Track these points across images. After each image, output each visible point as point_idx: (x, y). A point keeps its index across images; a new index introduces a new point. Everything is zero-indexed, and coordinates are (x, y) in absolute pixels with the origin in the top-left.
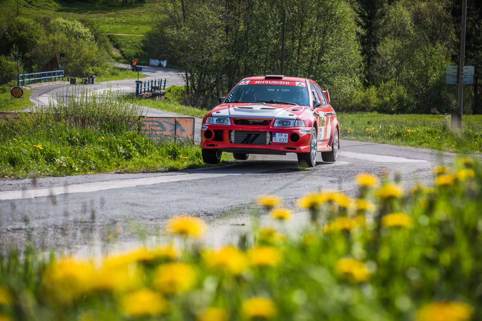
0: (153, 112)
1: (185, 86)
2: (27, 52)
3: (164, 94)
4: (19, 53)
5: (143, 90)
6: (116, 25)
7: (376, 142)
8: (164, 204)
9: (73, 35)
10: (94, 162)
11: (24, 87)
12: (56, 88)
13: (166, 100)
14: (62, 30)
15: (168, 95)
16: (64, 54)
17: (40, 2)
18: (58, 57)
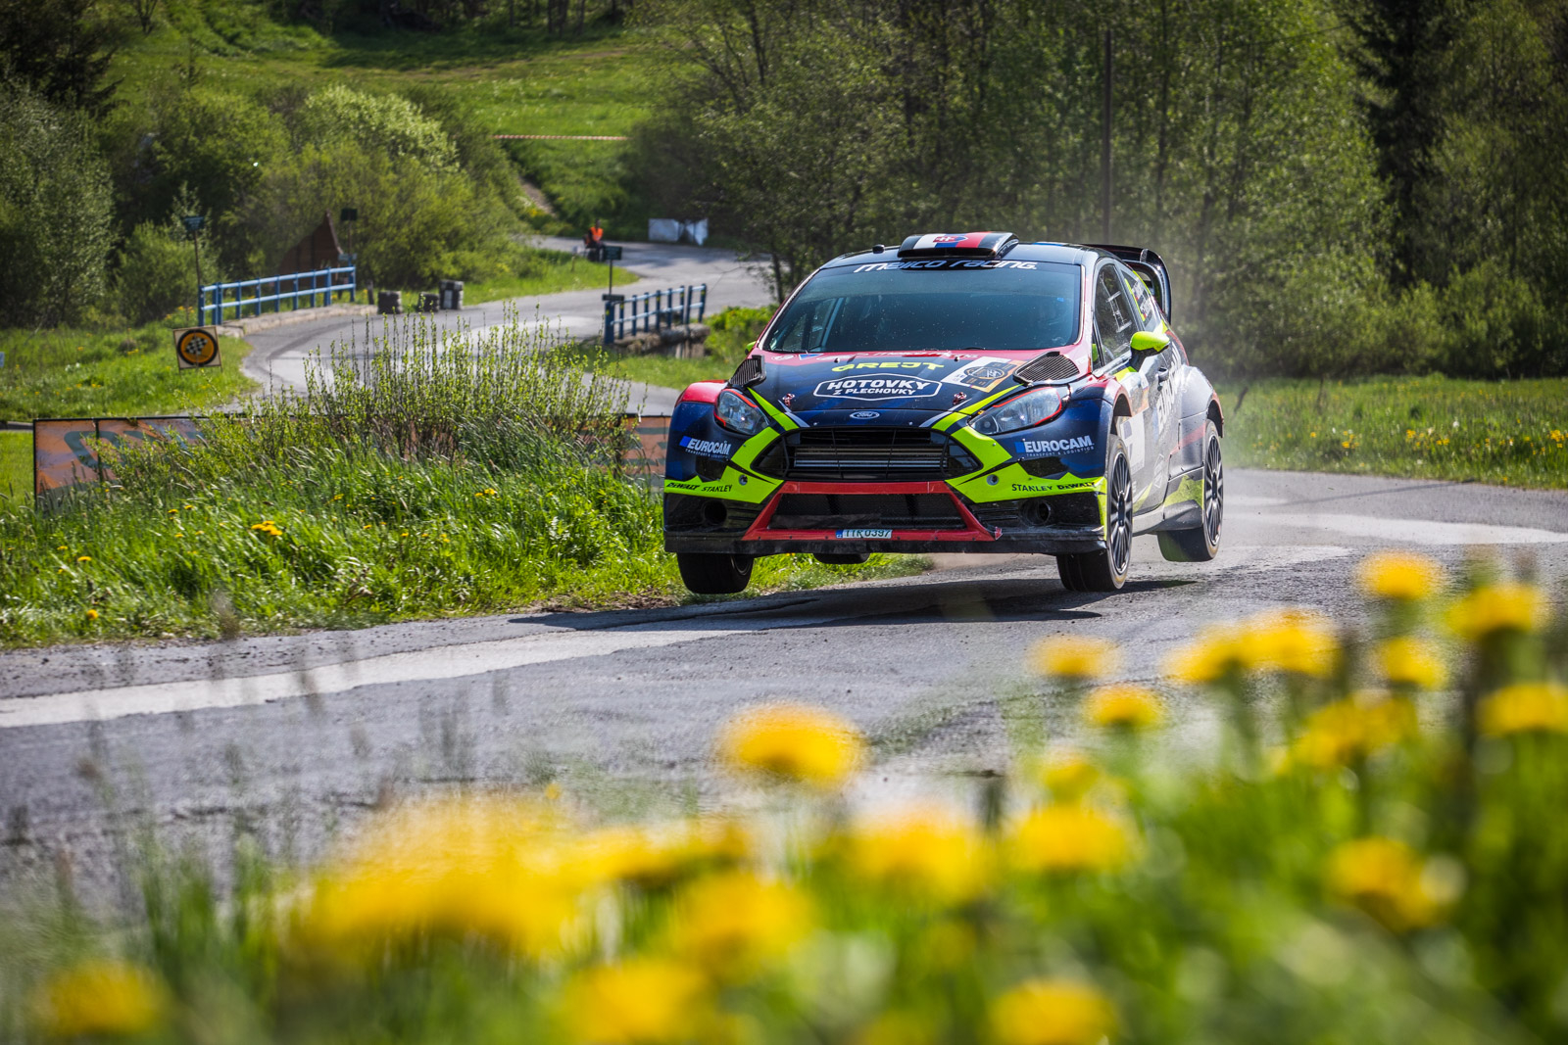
1: (770, 307)
2: (228, 209)
3: (700, 338)
4: (202, 213)
5: (628, 326)
6: (530, 104)
7: (1440, 478)
9: (386, 144)
10: (468, 577)
11: (220, 329)
12: (331, 328)
13: (708, 358)
14: (346, 129)
15: (713, 340)
16: (355, 211)
17: (267, 34)
18: (334, 220)
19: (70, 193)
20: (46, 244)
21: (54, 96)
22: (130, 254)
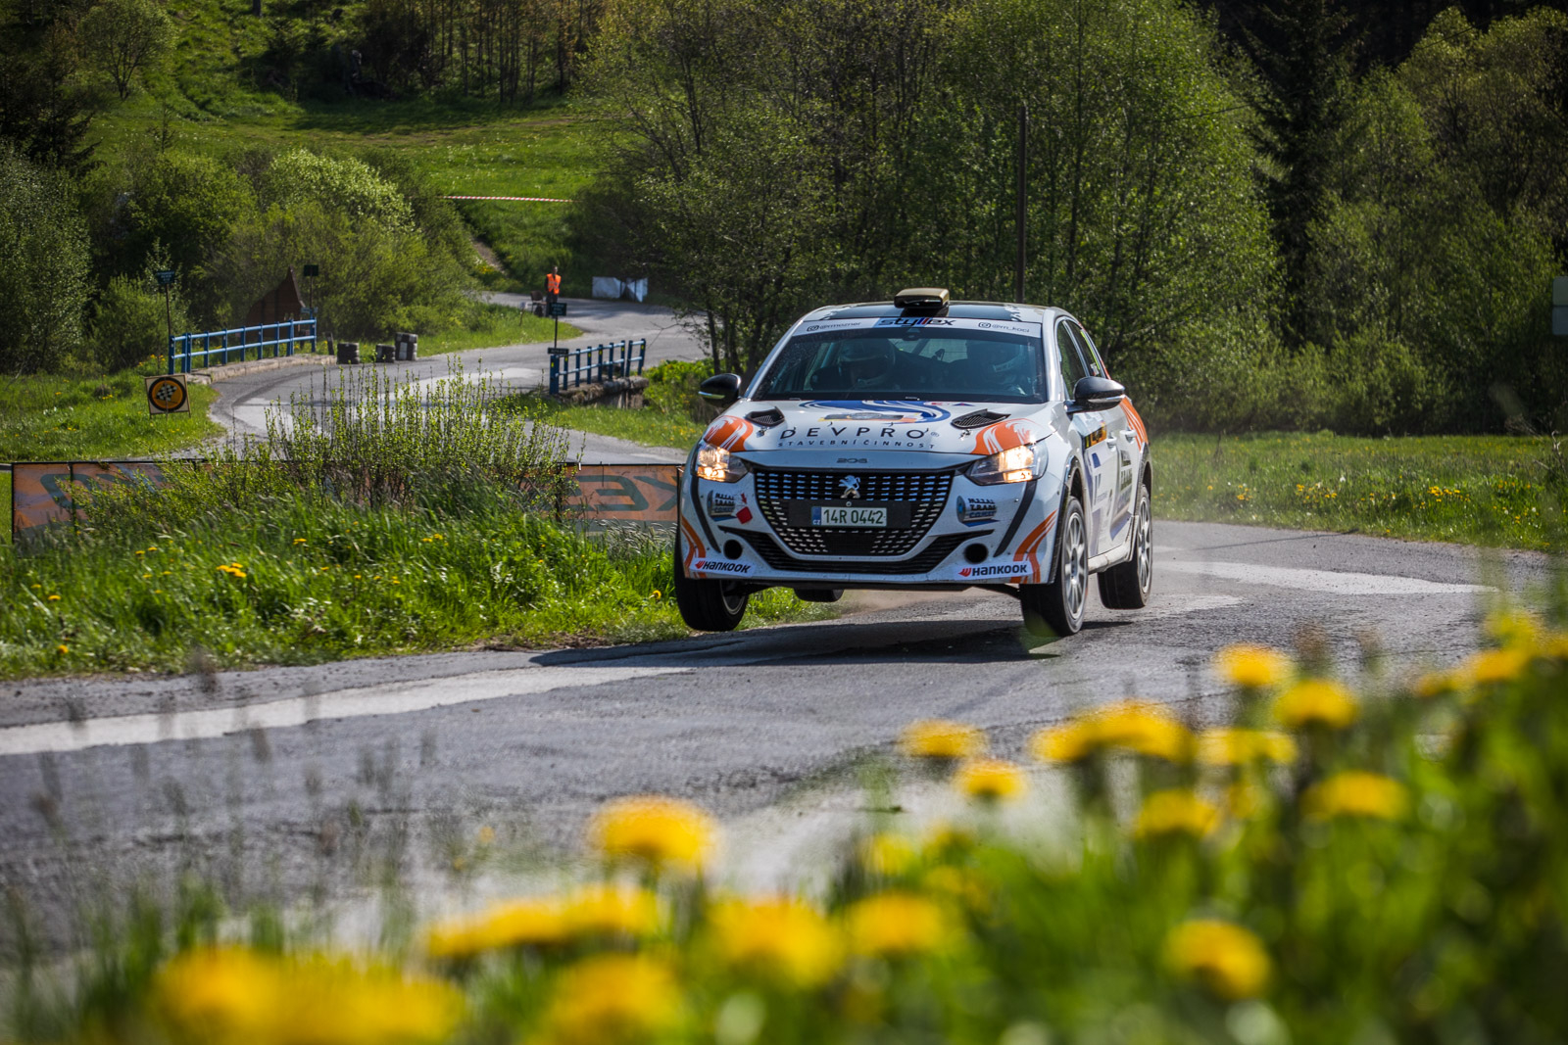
0: (607, 449)
1: (705, 362)
2: (198, 263)
3: (639, 389)
4: (174, 268)
5: (572, 378)
6: (482, 168)
7: (1328, 529)
8: (643, 747)
9: (346, 204)
10: (416, 616)
11: (189, 377)
12: (293, 377)
13: (646, 408)
14: (309, 190)
15: (650, 392)
16: (317, 267)
17: (237, 100)
18: (297, 276)
19: (50, 247)
20: (27, 296)
21: (36, 156)
22: (105, 306)
